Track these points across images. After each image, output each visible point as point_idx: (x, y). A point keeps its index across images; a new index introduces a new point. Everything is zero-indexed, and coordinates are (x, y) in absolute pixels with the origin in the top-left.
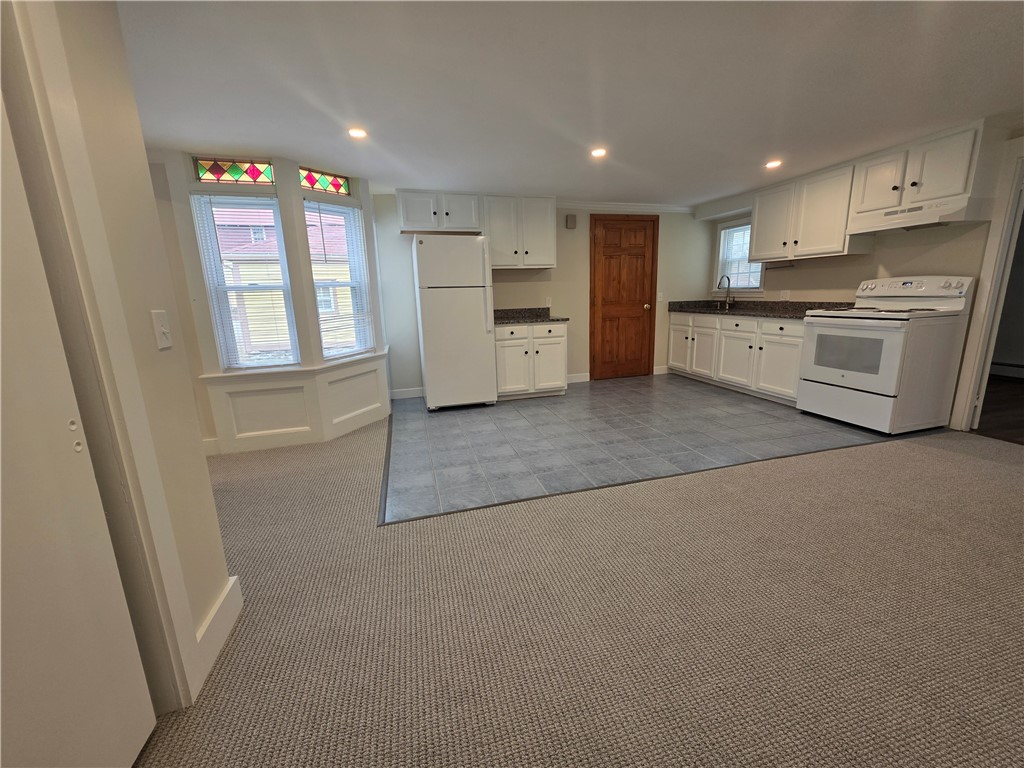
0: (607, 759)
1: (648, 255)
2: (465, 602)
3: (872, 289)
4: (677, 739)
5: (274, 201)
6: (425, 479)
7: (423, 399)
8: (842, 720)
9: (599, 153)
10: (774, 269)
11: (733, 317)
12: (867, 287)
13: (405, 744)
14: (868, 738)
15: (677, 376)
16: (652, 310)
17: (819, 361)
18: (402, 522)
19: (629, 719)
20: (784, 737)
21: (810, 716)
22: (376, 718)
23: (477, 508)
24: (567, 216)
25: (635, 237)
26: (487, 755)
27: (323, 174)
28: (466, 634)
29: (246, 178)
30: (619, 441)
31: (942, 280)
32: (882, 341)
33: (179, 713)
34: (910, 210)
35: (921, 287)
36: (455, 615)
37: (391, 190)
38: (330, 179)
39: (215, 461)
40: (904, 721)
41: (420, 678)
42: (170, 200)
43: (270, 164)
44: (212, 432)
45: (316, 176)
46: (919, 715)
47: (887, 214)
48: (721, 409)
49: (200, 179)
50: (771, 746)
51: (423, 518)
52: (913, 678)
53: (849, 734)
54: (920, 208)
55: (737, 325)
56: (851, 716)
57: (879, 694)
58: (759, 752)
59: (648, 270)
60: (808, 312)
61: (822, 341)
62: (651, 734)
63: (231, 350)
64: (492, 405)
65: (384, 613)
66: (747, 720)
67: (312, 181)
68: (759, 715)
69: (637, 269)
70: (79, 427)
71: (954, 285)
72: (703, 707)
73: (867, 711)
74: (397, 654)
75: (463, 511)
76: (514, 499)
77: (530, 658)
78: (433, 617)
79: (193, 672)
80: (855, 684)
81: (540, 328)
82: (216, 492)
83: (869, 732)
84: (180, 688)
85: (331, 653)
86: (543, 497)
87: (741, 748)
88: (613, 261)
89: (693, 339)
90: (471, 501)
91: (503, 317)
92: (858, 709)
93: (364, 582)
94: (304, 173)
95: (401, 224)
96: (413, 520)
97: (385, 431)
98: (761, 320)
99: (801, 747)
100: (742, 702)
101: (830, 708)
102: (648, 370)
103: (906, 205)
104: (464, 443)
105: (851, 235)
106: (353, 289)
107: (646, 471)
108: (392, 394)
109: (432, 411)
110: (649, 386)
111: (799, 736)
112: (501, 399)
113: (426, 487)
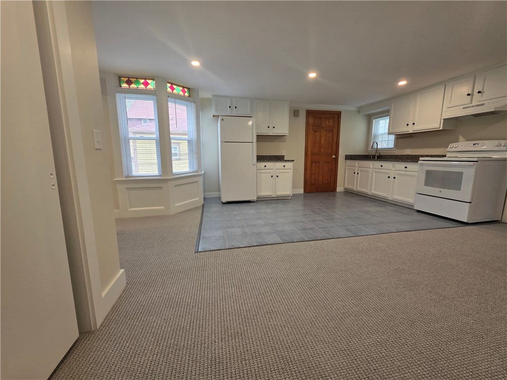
0: (314, 372)
1: (335, 131)
2: (238, 290)
3: (456, 148)
4: (354, 366)
5: (155, 97)
6: (220, 233)
7: (220, 198)
8: (451, 364)
9: (312, 75)
10: (401, 138)
11: (379, 162)
12: (453, 147)
13: (204, 356)
14: (468, 374)
15: (349, 193)
16: (336, 159)
17: (427, 184)
18: (207, 251)
19: (326, 353)
20: (416, 369)
21: (431, 360)
22: (189, 342)
23: (245, 247)
24: (295, 111)
25: (329, 122)
26: (248, 365)
27: (178, 86)
28: (238, 305)
29: (142, 86)
30: (319, 220)
31: (496, 142)
32: (462, 173)
33: (90, 332)
34: (477, 106)
35: (484, 146)
36: (233, 296)
37: (209, 96)
38: (181, 88)
39: (119, 221)
40: (490, 367)
41: (213, 325)
42: (107, 96)
43: (154, 80)
44: (117, 207)
45: (175, 87)
46: (499, 365)
47: (464, 108)
48: (372, 208)
49: (121, 86)
50: (409, 374)
51: (218, 250)
52: (492, 344)
53: (455, 371)
54: (483, 104)
55: (382, 166)
56: (456, 362)
57: (473, 351)
58: (402, 376)
59: (335, 139)
60: (421, 159)
61: (428, 173)
62: (339, 362)
63: (129, 168)
64: (254, 202)
65: (196, 293)
66: (394, 359)
67: (173, 89)
68: (401, 357)
69: (329, 137)
70: (54, 177)
71: (503, 145)
72: (369, 350)
73: (466, 360)
74: (202, 312)
75: (238, 248)
76: (264, 244)
77: (272, 319)
78: (221, 296)
79: (99, 314)
80: (457, 345)
81: (279, 165)
82: (117, 234)
83: (468, 371)
84: (92, 320)
85: (168, 310)
86: (280, 244)
87: (391, 373)
88: (317, 133)
89: (358, 174)
90: (242, 244)
91: (260, 158)
92: (460, 358)
93: (187, 278)
94: (169, 85)
95: (213, 112)
96: (212, 251)
97: (201, 211)
98: (394, 163)
99: (427, 376)
100: (391, 349)
101: (443, 356)
102: (334, 189)
103: (474, 103)
104: (239, 218)
105: (444, 119)
106: (189, 141)
107: (334, 235)
108: (204, 195)
109: (223, 203)
110: (334, 196)
111: (425, 370)
112: (258, 199)
113: (220, 236)
